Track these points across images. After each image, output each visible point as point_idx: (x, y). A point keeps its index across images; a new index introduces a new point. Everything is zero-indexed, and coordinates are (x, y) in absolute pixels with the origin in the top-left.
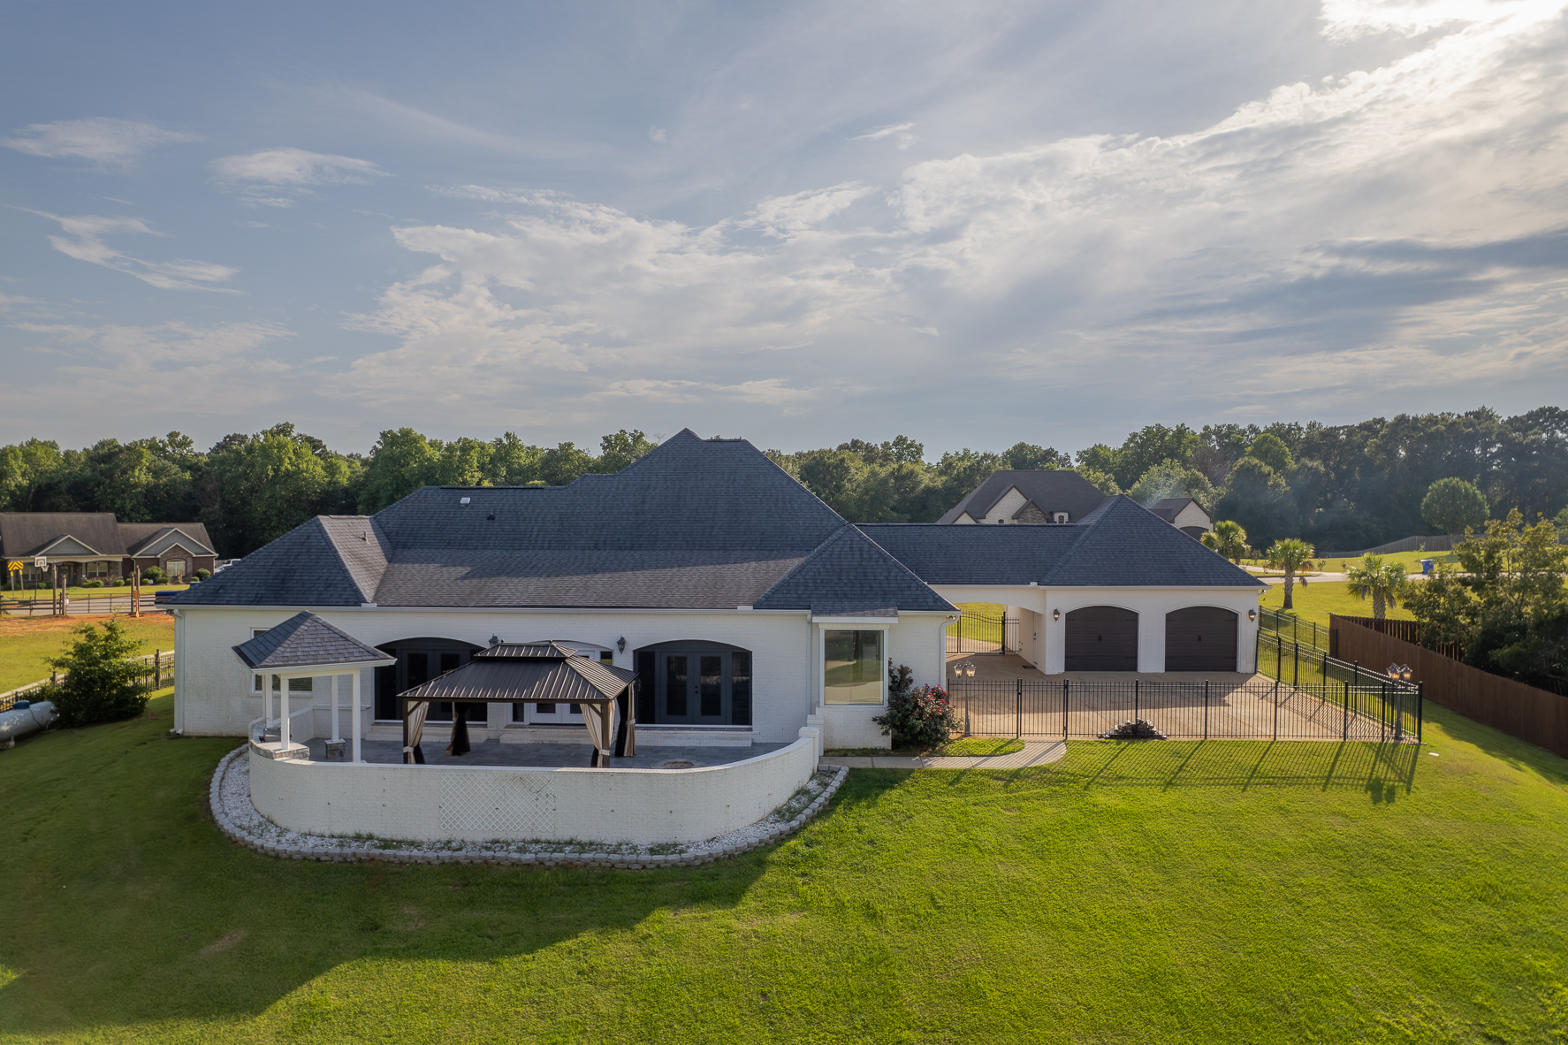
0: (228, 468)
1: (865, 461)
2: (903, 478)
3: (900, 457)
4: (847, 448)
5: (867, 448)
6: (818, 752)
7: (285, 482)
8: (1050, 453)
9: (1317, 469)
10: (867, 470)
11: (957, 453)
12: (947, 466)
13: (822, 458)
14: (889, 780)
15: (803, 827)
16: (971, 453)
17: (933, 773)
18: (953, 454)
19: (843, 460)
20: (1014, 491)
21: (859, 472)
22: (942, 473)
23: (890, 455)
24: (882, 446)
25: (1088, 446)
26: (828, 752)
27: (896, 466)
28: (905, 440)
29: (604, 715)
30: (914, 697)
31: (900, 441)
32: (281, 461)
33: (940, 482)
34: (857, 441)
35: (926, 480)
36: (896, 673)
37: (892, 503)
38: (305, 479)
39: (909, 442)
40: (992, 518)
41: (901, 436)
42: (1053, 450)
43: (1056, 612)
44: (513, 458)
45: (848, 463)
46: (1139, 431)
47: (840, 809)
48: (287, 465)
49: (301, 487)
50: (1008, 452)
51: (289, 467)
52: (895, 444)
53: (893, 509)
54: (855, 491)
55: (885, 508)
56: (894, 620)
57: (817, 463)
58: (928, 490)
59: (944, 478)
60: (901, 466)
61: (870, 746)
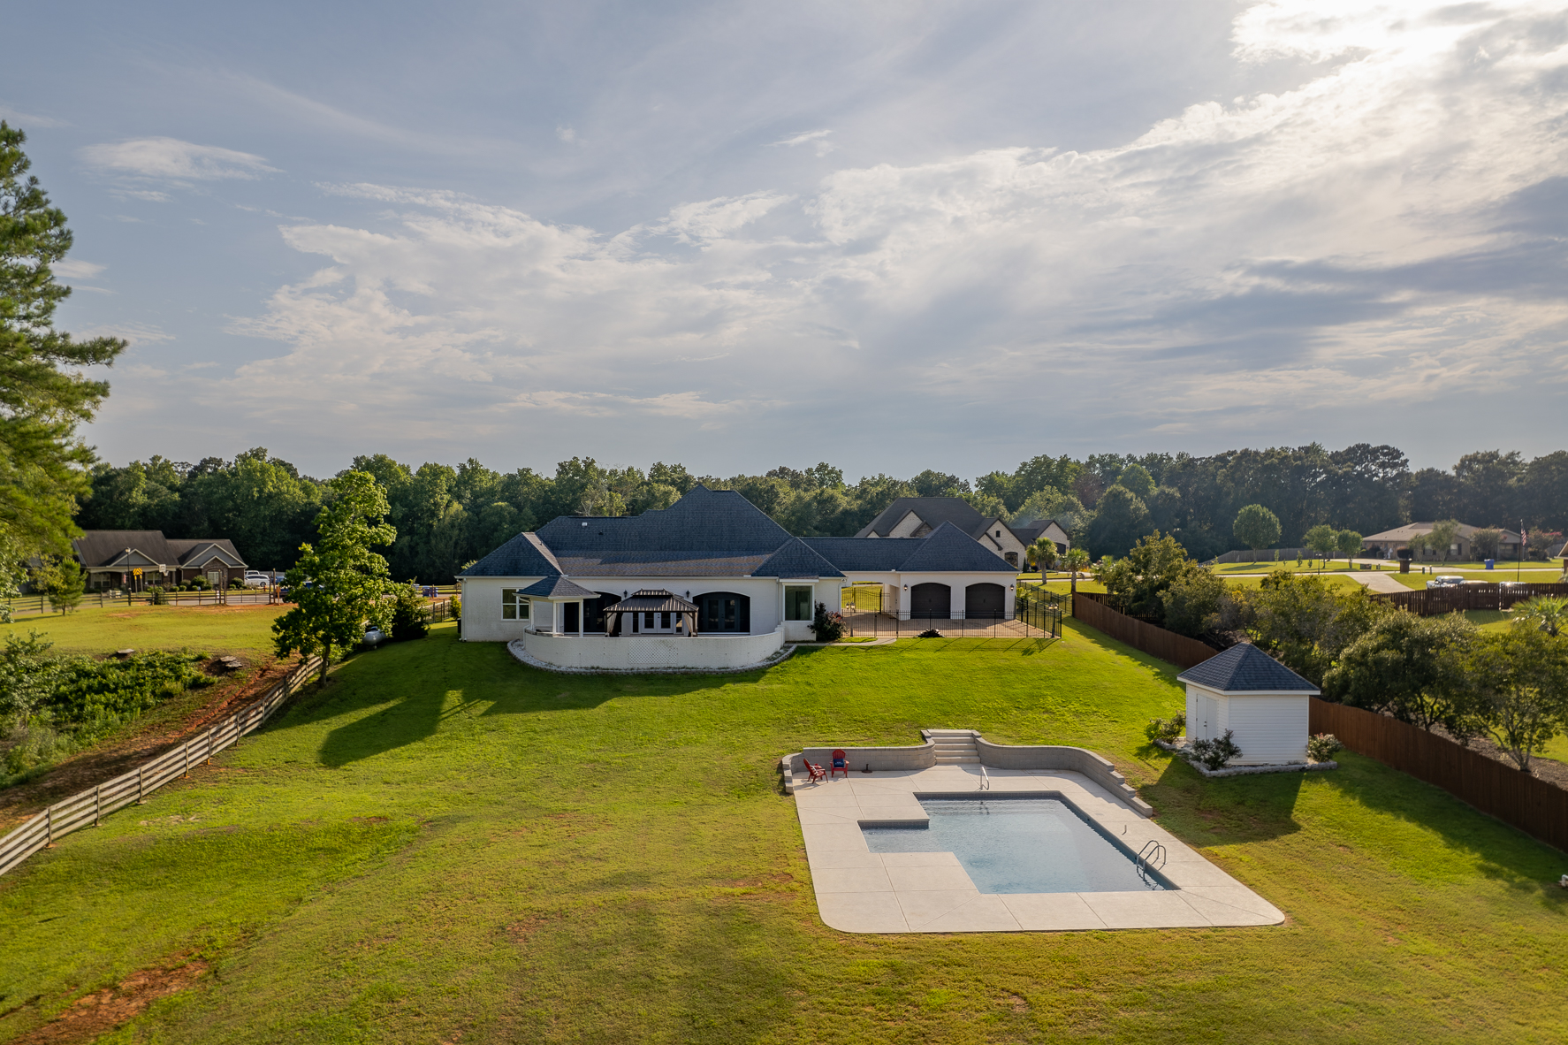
0: (215, 490)
1: (792, 486)
2: (825, 502)
3: (822, 483)
4: (775, 475)
5: (793, 474)
6: (783, 642)
7: (268, 502)
8: (953, 480)
9: (1173, 495)
10: (793, 494)
11: (873, 478)
12: (862, 492)
13: (755, 485)
14: (816, 649)
15: (779, 662)
16: (886, 477)
17: (834, 647)
18: (869, 478)
19: (773, 486)
20: (912, 514)
21: (787, 496)
22: (858, 497)
23: (813, 481)
24: (806, 472)
25: (985, 473)
26: (786, 642)
27: (818, 491)
28: (827, 466)
29: (693, 618)
30: (827, 615)
31: (822, 467)
32: (264, 483)
33: (856, 505)
34: (784, 468)
35: (844, 502)
36: (818, 607)
37: (815, 523)
38: (286, 499)
39: (830, 468)
40: (895, 534)
41: (823, 463)
42: (954, 477)
43: (906, 586)
44: (475, 482)
45: (777, 488)
46: (1028, 461)
47: (794, 658)
48: (270, 487)
49: (283, 507)
50: (917, 479)
51: (272, 489)
52: (818, 470)
53: (816, 528)
54: (783, 512)
55: (809, 527)
56: (817, 581)
57: (751, 489)
58: (846, 513)
59: (859, 502)
60: (823, 492)
61: (806, 639)
